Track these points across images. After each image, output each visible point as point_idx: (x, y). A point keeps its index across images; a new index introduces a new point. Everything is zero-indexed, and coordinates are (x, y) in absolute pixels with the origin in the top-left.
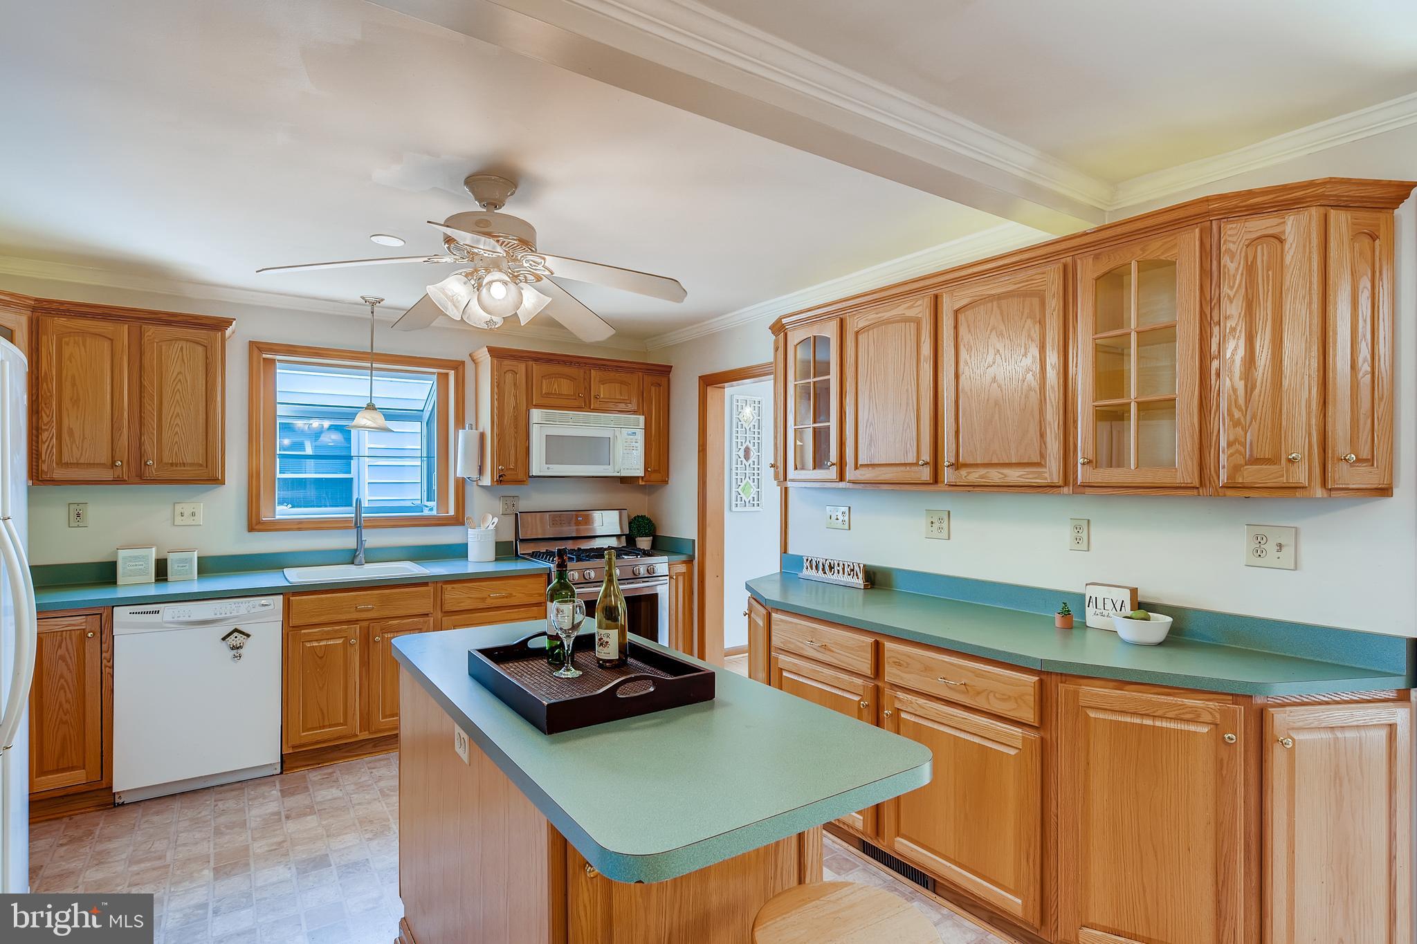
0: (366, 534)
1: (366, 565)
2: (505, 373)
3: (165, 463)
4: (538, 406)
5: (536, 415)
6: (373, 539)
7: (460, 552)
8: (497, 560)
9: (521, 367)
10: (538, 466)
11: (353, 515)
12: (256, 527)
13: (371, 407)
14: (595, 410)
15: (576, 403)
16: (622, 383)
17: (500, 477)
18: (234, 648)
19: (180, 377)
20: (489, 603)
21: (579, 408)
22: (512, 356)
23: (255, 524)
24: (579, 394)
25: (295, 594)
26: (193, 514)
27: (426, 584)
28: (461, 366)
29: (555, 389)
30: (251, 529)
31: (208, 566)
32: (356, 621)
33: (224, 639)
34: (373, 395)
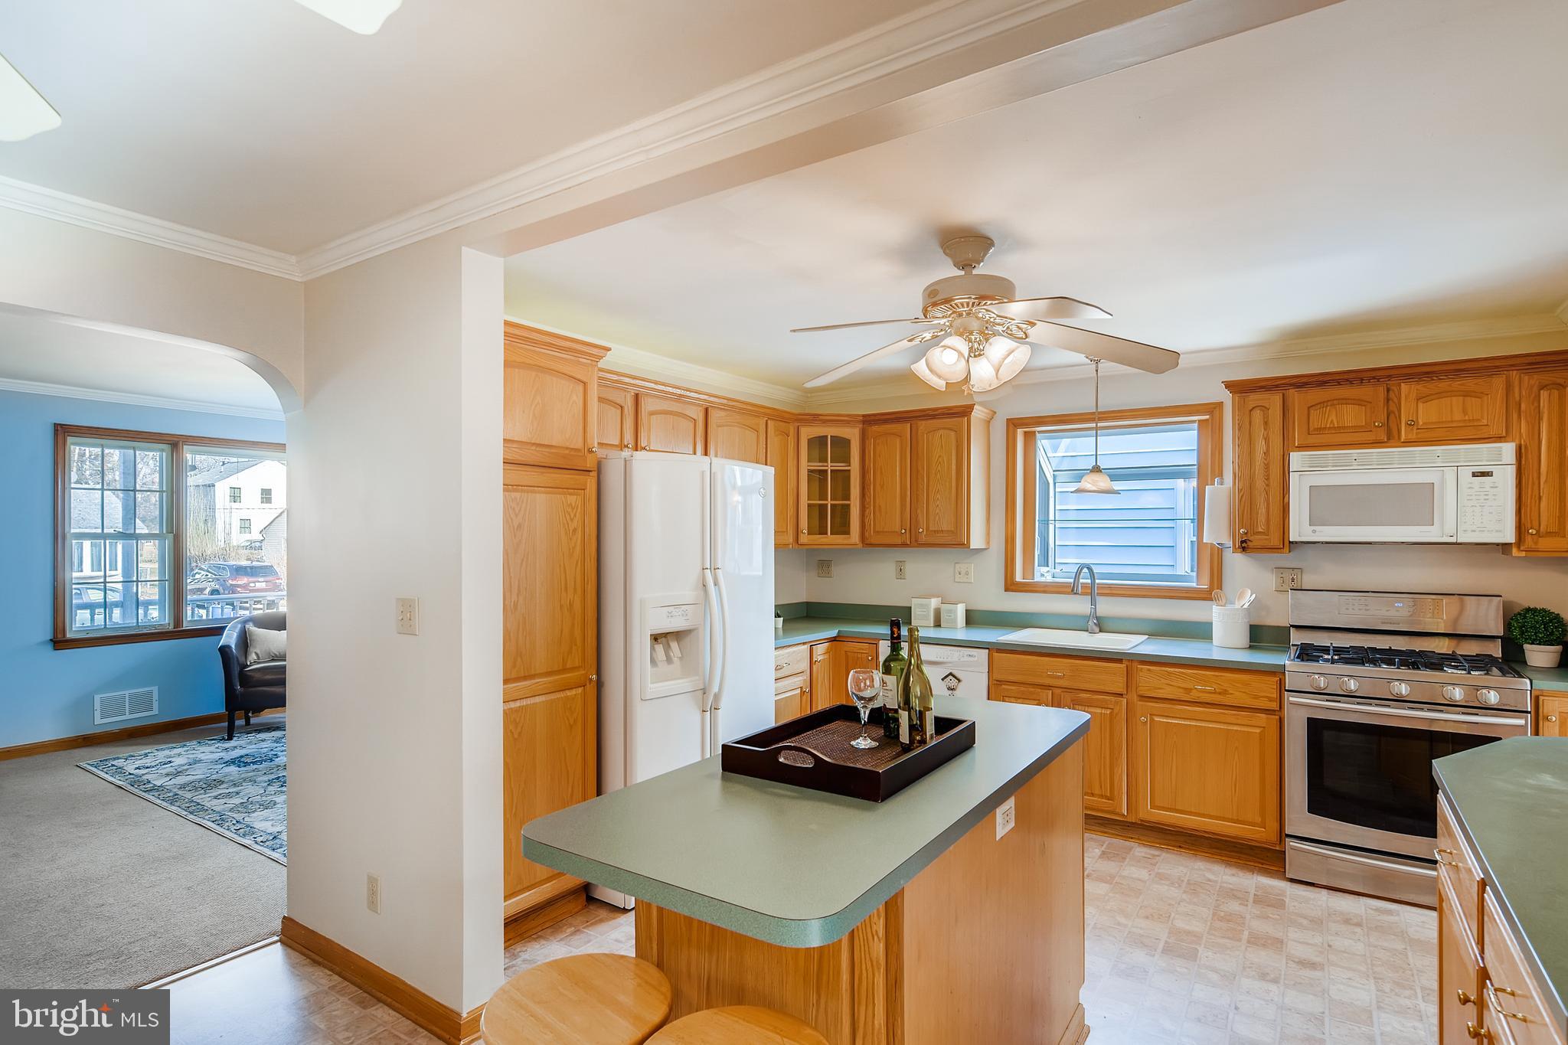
0: (1100, 600)
1: (1101, 634)
2: (1251, 411)
3: (932, 531)
4: (1302, 448)
5: (1296, 459)
6: (1107, 607)
7: (1201, 632)
8: (1251, 647)
9: (1276, 399)
10: (1300, 528)
11: (1072, 580)
12: (1011, 588)
13: (1096, 469)
14: (1408, 443)
15: (1371, 437)
16: (1466, 394)
17: (1242, 542)
18: (949, 689)
19: (940, 459)
20: (1194, 696)
21: (1377, 443)
22: (1261, 387)
23: (1011, 586)
24: (1374, 423)
25: (999, 651)
26: (967, 574)
27: (1120, 661)
28: (1217, 409)
29: (1332, 421)
30: (1007, 590)
31: (972, 619)
32: (1049, 687)
33: (943, 679)
34: (1098, 453)
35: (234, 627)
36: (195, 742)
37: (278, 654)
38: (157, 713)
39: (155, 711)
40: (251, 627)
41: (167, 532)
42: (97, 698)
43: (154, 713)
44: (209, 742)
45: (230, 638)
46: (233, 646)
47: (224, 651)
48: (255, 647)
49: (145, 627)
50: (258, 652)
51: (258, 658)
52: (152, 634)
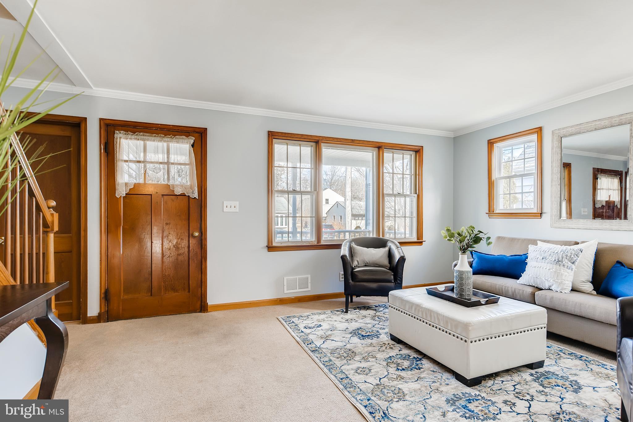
35: (346, 244)
36: (329, 312)
37: (368, 262)
38: (310, 290)
39: (309, 289)
40: (353, 245)
41: (314, 191)
42: (285, 278)
43: (309, 291)
44: (336, 313)
45: (344, 250)
46: (348, 255)
47: (343, 258)
48: (357, 257)
49: (305, 242)
50: (358, 260)
51: (358, 264)
52: (308, 246)
